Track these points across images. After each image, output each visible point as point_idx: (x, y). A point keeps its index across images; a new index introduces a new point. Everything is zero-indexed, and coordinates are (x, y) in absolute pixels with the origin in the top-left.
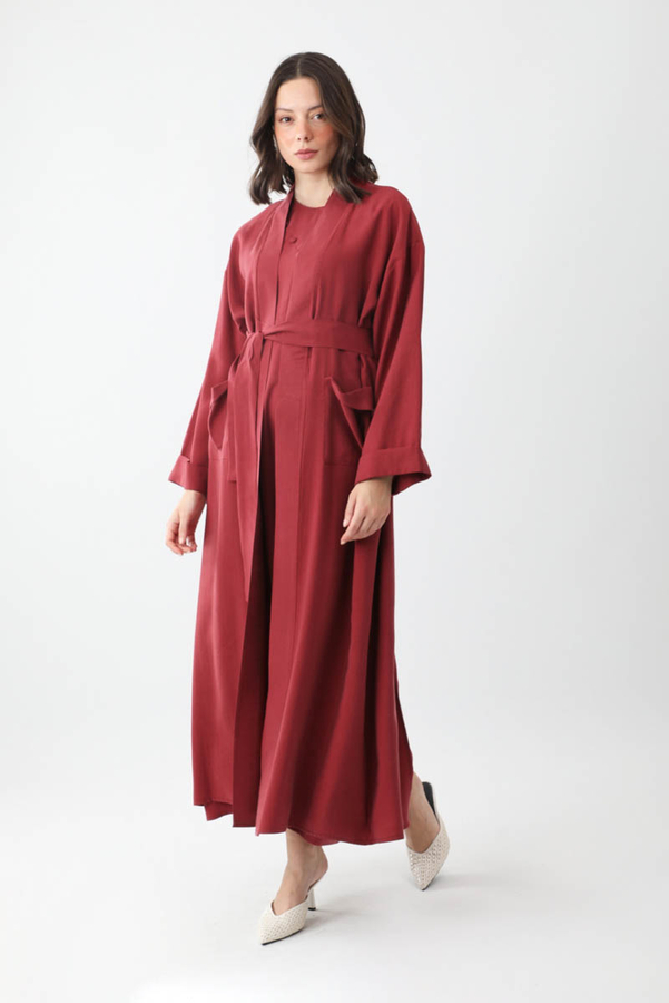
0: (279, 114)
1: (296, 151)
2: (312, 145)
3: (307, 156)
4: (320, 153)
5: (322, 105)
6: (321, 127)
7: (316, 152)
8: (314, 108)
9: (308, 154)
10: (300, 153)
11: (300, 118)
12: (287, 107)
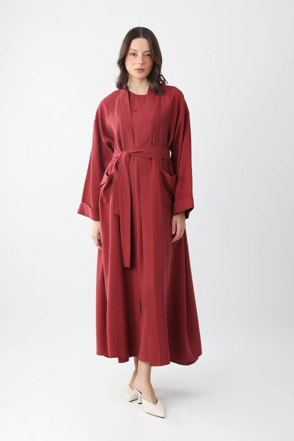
0: (131, 51)
1: (136, 68)
2: (143, 67)
3: (141, 71)
4: (145, 71)
5: (150, 51)
6: (148, 60)
7: (144, 70)
8: (147, 51)
9: (141, 70)
10: (138, 69)
11: (140, 54)
12: (135, 49)
